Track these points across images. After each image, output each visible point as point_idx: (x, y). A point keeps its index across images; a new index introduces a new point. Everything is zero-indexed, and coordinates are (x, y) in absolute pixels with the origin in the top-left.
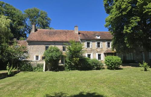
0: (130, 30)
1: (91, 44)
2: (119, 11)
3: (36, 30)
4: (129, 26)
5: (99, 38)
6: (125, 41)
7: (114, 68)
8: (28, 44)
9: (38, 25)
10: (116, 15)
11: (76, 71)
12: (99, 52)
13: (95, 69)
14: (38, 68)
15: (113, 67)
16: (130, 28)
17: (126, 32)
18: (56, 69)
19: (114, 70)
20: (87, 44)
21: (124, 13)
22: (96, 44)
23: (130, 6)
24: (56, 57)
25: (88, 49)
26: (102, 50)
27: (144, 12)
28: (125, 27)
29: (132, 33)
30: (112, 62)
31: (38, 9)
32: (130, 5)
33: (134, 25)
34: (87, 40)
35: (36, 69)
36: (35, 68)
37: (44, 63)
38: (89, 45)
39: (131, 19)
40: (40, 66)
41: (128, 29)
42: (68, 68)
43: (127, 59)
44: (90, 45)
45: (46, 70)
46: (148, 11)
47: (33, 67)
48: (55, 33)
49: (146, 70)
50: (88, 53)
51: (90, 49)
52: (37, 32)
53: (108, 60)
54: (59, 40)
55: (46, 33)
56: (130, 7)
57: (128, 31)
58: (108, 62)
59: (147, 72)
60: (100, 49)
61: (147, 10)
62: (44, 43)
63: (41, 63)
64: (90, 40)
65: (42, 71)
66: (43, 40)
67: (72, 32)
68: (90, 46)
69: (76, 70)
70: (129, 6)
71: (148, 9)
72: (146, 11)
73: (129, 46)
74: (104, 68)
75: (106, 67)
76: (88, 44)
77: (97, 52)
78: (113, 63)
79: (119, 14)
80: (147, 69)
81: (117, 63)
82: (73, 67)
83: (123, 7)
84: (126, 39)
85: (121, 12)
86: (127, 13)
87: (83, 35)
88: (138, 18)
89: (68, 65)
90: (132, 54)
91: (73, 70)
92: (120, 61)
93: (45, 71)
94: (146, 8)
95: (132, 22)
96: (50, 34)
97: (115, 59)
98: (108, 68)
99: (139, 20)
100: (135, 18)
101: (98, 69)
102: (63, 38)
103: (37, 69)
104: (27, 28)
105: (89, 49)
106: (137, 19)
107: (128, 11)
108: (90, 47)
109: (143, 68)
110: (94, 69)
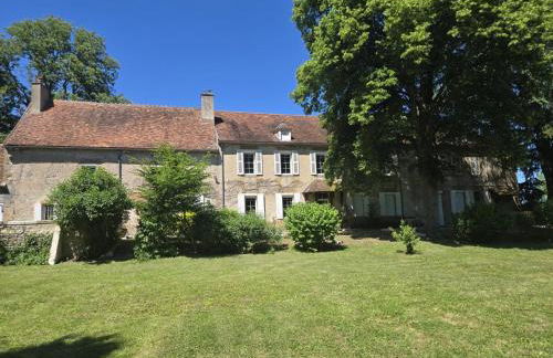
0: (366, 116)
1: (259, 159)
2: (333, 48)
3: (47, 104)
4: (364, 102)
5: (287, 138)
6: (356, 153)
7: (312, 245)
8: (11, 159)
9: (65, 87)
10: (323, 58)
11: (180, 257)
12: (288, 188)
13: (250, 252)
14: (31, 249)
15: (309, 241)
16: (366, 108)
17: (355, 119)
18: (104, 252)
19: (313, 252)
20: (246, 160)
21: (346, 55)
22: (274, 160)
23: (366, 30)
24: (96, 208)
25: (245, 180)
26: (296, 183)
27: (402, 56)
28: (352, 105)
29: (371, 124)
30: (308, 226)
31: (65, 22)
32: (366, 26)
33: (377, 97)
34: (243, 146)
35: (22, 255)
36: (18, 252)
37: (56, 231)
38: (252, 166)
39: (372, 75)
40: (36, 245)
41: (361, 110)
42: (149, 250)
43: (383, 213)
44: (255, 162)
45: (61, 259)
46: (412, 53)
47: (10, 247)
48: (123, 118)
49: (410, 251)
50: (249, 194)
51: (254, 180)
52: (52, 110)
53: (296, 218)
54: (138, 145)
55: (90, 118)
56: (365, 34)
57: (361, 119)
58: (295, 224)
59: (413, 256)
60: (290, 180)
61: (411, 49)
62: (78, 155)
63: (42, 230)
64: (255, 147)
65: (44, 263)
66: (71, 143)
67: (192, 113)
68: (255, 168)
69: (181, 254)
70: (361, 32)
71: (413, 44)
72: (408, 50)
73: (365, 170)
74: (282, 248)
75: (292, 243)
76: (249, 160)
77: (281, 189)
78: (310, 228)
79: (332, 56)
80: (415, 248)
81: (323, 228)
82: (169, 246)
83: (343, 32)
84: (357, 145)
85: (338, 52)
86: (355, 54)
87: (234, 125)
88: (392, 73)
89: (146, 239)
90: (398, 194)
91: (168, 255)
92: (332, 221)
93: (57, 261)
94: (409, 41)
95: (372, 87)
96: (105, 121)
97: (318, 213)
98: (297, 248)
99: (392, 81)
100: (383, 75)
101: (261, 249)
102: (153, 136)
103: (26, 257)
104: (19, 94)
105: (250, 178)
106: (388, 77)
107: (356, 47)
108: (256, 172)
109: (402, 246)
110: (246, 252)
